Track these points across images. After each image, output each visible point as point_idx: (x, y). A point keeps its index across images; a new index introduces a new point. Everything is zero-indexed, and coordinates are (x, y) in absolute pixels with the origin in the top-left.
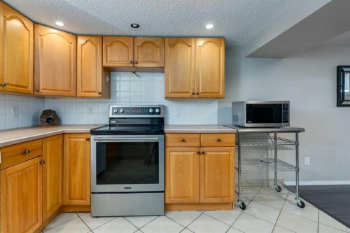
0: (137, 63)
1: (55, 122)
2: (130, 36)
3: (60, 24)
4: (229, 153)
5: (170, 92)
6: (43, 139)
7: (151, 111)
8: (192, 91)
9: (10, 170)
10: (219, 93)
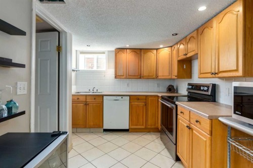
0: (187, 54)
1: (172, 91)
2: (185, 38)
3: (161, 46)
4: (205, 140)
5: (201, 74)
6: (146, 96)
7: (202, 88)
8: (213, 71)
9: (133, 103)
10: (237, 70)
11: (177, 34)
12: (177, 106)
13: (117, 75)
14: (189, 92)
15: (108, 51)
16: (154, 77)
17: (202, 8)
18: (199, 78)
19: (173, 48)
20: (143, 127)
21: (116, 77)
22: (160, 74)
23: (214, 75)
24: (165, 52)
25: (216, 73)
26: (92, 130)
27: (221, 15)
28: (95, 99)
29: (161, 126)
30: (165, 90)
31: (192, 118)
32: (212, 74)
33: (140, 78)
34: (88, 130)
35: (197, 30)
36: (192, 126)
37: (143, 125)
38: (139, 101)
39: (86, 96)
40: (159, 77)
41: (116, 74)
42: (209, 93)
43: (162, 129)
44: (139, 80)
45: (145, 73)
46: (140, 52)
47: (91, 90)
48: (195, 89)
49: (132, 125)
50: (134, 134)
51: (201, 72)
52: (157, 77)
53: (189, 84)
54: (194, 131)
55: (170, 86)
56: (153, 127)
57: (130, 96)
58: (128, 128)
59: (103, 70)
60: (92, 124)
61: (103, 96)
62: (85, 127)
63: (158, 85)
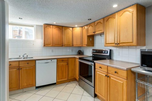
0: (95, 32)
1: (81, 54)
2: (93, 22)
3: (76, 26)
4: (122, 82)
5: (106, 44)
6: (68, 58)
7: (104, 52)
8: (116, 42)
9: (59, 64)
10: (132, 42)
11: (91, 19)
12: (95, 63)
13: (46, 44)
14: (93, 54)
15: (36, 25)
16: (71, 45)
17: (115, 6)
18: (105, 46)
19: (83, 28)
20: (66, 79)
21: (44, 46)
22: (75, 43)
23: (116, 45)
24: (78, 30)
25: (118, 44)
26: (25, 90)
27: (121, 12)
28: (28, 63)
29: (79, 76)
30: (76, 53)
31: (110, 70)
32: (116, 44)
33: (62, 46)
34: (21, 90)
35: (104, 18)
36: (110, 75)
37: (66, 78)
38: (63, 62)
39: (19, 61)
40: (74, 46)
41: (44, 43)
42: (108, 54)
43: (80, 78)
44: (61, 47)
45: (65, 42)
46: (62, 28)
47: (21, 57)
48: (98, 53)
49: (58, 80)
50: (60, 86)
51: (107, 43)
52: (73, 45)
53: (93, 50)
54: (111, 78)
55: (79, 51)
56: (72, 78)
57: (57, 59)
58: (56, 82)
59: (32, 39)
60: (25, 84)
61: (35, 60)
62: (19, 89)
63: (72, 50)
